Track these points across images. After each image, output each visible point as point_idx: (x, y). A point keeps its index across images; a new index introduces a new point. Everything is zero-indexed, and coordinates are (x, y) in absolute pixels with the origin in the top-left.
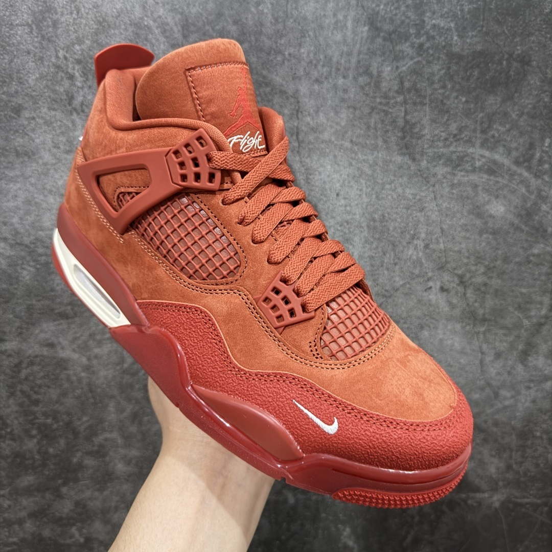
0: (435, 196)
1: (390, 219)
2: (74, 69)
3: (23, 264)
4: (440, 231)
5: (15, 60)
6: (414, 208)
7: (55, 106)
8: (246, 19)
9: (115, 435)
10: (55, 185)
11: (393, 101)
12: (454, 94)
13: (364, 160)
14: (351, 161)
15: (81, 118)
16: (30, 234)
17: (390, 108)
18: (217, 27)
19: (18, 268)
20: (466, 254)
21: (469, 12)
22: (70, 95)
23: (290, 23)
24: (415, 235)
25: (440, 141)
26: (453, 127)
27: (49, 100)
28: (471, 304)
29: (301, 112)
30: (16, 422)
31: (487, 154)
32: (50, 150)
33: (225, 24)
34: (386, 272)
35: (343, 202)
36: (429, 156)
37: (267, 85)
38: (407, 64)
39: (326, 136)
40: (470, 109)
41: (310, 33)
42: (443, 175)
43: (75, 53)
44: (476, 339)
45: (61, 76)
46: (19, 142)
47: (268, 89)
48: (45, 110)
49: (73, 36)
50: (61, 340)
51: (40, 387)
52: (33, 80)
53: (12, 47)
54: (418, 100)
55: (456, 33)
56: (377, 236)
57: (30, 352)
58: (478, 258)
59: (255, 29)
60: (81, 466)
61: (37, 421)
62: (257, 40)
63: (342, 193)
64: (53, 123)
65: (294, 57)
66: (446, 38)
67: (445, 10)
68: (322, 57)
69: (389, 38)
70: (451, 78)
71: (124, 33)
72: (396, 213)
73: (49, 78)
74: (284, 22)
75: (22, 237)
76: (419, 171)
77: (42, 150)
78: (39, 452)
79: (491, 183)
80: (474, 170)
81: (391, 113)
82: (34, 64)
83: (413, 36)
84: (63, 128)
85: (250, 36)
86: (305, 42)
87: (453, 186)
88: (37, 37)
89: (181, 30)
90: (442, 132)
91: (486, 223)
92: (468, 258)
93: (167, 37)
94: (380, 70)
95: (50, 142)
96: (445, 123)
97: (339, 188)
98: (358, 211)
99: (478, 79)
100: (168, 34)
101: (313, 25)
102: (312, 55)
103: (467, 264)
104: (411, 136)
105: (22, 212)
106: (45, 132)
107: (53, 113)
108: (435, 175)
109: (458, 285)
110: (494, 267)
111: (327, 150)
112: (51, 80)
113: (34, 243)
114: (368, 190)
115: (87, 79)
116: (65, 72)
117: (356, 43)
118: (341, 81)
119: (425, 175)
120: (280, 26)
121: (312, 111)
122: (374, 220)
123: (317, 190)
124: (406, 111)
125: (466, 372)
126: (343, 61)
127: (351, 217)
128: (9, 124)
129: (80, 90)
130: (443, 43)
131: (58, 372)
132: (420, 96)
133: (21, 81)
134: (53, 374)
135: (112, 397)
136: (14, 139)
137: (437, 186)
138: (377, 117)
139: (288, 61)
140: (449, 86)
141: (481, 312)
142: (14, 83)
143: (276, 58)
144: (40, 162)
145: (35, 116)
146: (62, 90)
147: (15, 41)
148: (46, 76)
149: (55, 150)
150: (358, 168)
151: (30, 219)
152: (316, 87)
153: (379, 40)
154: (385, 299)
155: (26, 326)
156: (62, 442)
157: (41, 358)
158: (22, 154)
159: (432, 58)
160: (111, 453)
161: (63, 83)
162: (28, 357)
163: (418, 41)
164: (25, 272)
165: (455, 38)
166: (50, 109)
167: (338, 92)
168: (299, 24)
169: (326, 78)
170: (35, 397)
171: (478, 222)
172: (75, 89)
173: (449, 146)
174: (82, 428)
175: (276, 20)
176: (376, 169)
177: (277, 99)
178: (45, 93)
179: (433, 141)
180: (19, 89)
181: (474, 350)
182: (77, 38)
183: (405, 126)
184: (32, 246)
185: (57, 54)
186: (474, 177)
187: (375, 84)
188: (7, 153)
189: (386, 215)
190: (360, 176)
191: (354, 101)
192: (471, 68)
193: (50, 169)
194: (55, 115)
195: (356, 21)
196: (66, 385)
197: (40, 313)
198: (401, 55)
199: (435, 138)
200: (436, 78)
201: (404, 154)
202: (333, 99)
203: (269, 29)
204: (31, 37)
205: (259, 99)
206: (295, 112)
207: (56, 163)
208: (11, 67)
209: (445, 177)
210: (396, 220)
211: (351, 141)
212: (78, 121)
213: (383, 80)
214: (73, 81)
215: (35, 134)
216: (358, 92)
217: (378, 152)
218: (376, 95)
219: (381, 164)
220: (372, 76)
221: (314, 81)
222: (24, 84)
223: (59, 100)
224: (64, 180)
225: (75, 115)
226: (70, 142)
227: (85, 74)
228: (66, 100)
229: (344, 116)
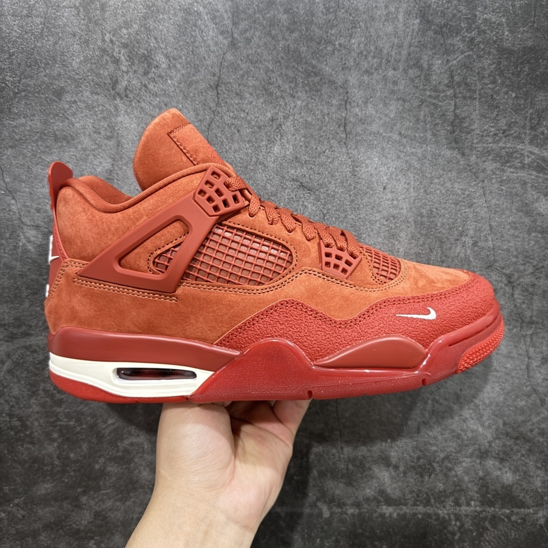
0: (484, 192)
1: (438, 214)
2: (120, 53)
4: (489, 228)
5: (60, 42)
6: (463, 204)
7: (98, 90)
8: (297, 8)
11: (442, 95)
12: (505, 90)
13: (412, 153)
14: (399, 153)
15: (124, 103)
17: (440, 101)
18: (268, 15)
20: (515, 253)
21: (520, 8)
22: (114, 79)
23: (341, 14)
24: (463, 231)
25: (489, 136)
26: (503, 123)
27: (92, 83)
28: (519, 305)
29: (350, 102)
30: (36, 424)
31: (536, 150)
32: (90, 135)
33: (276, 12)
35: (389, 196)
36: (478, 151)
37: (316, 74)
38: (458, 57)
39: (374, 128)
40: (520, 105)
41: (361, 23)
42: (492, 171)
43: (122, 37)
44: (523, 342)
45: (106, 60)
46: (58, 126)
47: (317, 79)
48: (87, 94)
49: (121, 20)
52: (77, 63)
53: (57, 29)
54: (468, 94)
55: (508, 28)
56: (424, 232)
58: (527, 257)
59: (306, 18)
60: (103, 473)
61: (59, 423)
62: (307, 29)
63: (389, 186)
64: (95, 107)
65: (345, 48)
66: (498, 33)
67: (497, 4)
68: (372, 48)
69: (439, 32)
70: (501, 74)
71: (173, 18)
72: (445, 208)
73: (93, 61)
74: (335, 12)
76: (469, 165)
77: (82, 135)
78: (58, 458)
79: (540, 180)
80: (523, 167)
81: (441, 107)
82: (78, 46)
83: (465, 29)
84: (105, 113)
85: (300, 25)
86: (356, 33)
87: (501, 182)
88: (84, 19)
89: (231, 17)
90: (492, 127)
91: (535, 221)
92: (517, 257)
93: (216, 24)
94: (430, 62)
95: (91, 127)
96: (495, 119)
97: (386, 181)
98: (405, 205)
99: (528, 74)
100: (217, 21)
101: (364, 16)
102: (362, 46)
103: (515, 263)
104: (461, 131)
106: (86, 116)
107: (96, 97)
108: (484, 170)
109: (506, 285)
110: (543, 267)
111: (375, 142)
112: (95, 63)
114: (416, 184)
115: (133, 64)
116: (110, 55)
117: (407, 35)
118: (391, 73)
119: (474, 170)
120: (331, 16)
121: (360, 102)
122: (422, 215)
123: (364, 183)
124: (455, 105)
125: (513, 377)
126: (393, 53)
127: (398, 211)
128: (49, 107)
129: (125, 74)
130: (495, 38)
132: (470, 90)
133: (64, 63)
136: (53, 123)
137: (486, 181)
138: (427, 109)
139: (339, 51)
140: (499, 81)
141: (528, 314)
142: (57, 66)
143: (326, 47)
144: (79, 147)
145: (76, 99)
146: (106, 74)
147: (61, 23)
148: (90, 60)
149: (95, 136)
150: (407, 161)
152: (366, 78)
153: (431, 33)
156: (85, 446)
158: (60, 138)
159: (483, 52)
160: (136, 460)
161: (107, 67)
163: (469, 35)
165: (507, 33)
166: (92, 93)
167: (388, 84)
168: (350, 15)
169: (376, 69)
171: (527, 220)
172: (120, 73)
173: (498, 142)
174: (107, 431)
175: (328, 10)
177: (325, 89)
178: (87, 76)
179: (482, 136)
180: (62, 71)
181: (520, 355)
182: (124, 22)
183: (455, 120)
185: (103, 37)
186: (522, 174)
187: (425, 77)
188: (45, 137)
189: (434, 210)
190: (409, 169)
191: (404, 93)
192: (522, 63)
193: (88, 155)
194: (98, 99)
195: (408, 13)
198: (452, 48)
199: (485, 133)
200: (486, 73)
201: (453, 148)
202: (383, 90)
203: (320, 18)
204: (78, 19)
205: (307, 88)
206: (343, 103)
208: (56, 49)
209: (494, 173)
210: (444, 215)
211: (400, 133)
212: (121, 106)
213: (433, 73)
214: (118, 65)
215: (75, 118)
216: (408, 84)
217: (427, 145)
218: (426, 87)
219: (429, 157)
220: (422, 69)
221: (364, 72)
222: (67, 67)
223: (102, 84)
224: (103, 167)
225: (118, 99)
226: (112, 127)
227: (130, 58)
228: (109, 84)
229: (394, 108)
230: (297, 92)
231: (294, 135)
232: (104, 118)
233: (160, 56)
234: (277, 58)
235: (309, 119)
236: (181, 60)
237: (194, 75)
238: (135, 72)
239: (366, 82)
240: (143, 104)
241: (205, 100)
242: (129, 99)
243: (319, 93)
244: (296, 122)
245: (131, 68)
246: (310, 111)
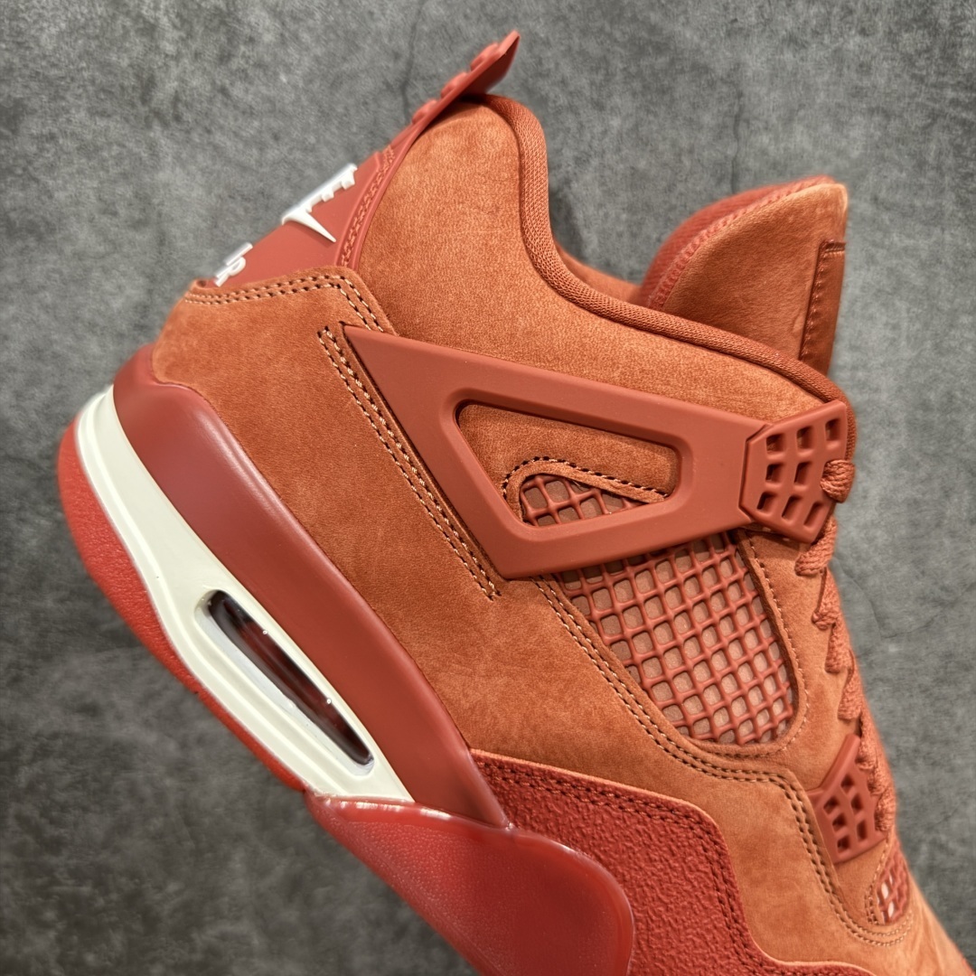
1: (967, 404)
2: (156, 8)
3: (21, 508)
7: (108, 106)
9: (244, 927)
10: (102, 308)
13: (905, 249)
14: (873, 250)
15: (171, 137)
16: (38, 435)
19: (11, 518)
22: (145, 76)
27: (90, 88)
29: (747, 122)
32: (91, 220)
34: (947, 542)
37: (660, 49)
45: (124, 27)
46: (13, 198)
47: (662, 61)
48: (80, 115)
50: (115, 697)
51: (64, 808)
52: (50, 36)
56: (930, 448)
57: (40, 724)
61: (57, 889)
64: (101, 149)
73: (90, 31)
75: (20, 442)
77: (73, 219)
78: (61, 961)
84: (126, 162)
94: (959, 11)
95: (93, 199)
98: (886, 382)
105: (19, 377)
106: (80, 172)
107: (102, 123)
112: (97, 37)
113: (49, 458)
114: (914, 329)
115: (190, 35)
116: (133, 14)
118: (853, 42)
121: (774, 120)
122: (926, 406)
127: (866, 397)
129: (172, 63)
131: (107, 773)
133: (19, 40)
134: (95, 780)
135: (240, 838)
138: (945, 137)
144: (68, 249)
145: (55, 130)
146: (125, 62)
148: (84, 28)
149: (105, 220)
150: (891, 271)
151: (41, 395)
152: (788, 56)
154: (938, 610)
155: (28, 662)
156: (117, 939)
157: (67, 739)
158: (20, 229)
160: (236, 970)
161: (127, 45)
162: (37, 736)
164: (27, 531)
166: (93, 112)
167: (845, 70)
169: (815, 33)
170: (51, 831)
172: (159, 60)
174: (166, 909)
176: (936, 275)
177: (684, 87)
178: (80, 70)
180: (16, 60)
184: (45, 464)
187: (943, 50)
189: (958, 394)
190: (896, 291)
191: (887, 95)
193: (90, 269)
194: (107, 129)
196: (127, 807)
197: (63, 632)
202: (832, 88)
205: (637, 85)
206: (730, 122)
207: (108, 254)
211: (875, 199)
212: (166, 145)
213: (966, 40)
214: (152, 38)
215: (54, 179)
216: (898, 71)
217: (943, 230)
218: (945, 79)
219: (948, 260)
220: (936, 30)
221: (784, 40)
222: (28, 48)
223: (116, 90)
224: (128, 297)
225: (157, 127)
226: (143, 199)
227: (183, 21)
228: (134, 88)
229: (860, 132)
230: (610, 96)
231: (601, 206)
232: (125, 176)
233: (257, 12)
234: (559, 10)
235: (642, 165)
236: (311, 22)
237: (344, 59)
238: (197, 55)
239: (789, 68)
240: (218, 138)
241: (375, 122)
242: (185, 127)
243: (667, 98)
244: (607, 173)
245: (187, 46)
246: (643, 143)
